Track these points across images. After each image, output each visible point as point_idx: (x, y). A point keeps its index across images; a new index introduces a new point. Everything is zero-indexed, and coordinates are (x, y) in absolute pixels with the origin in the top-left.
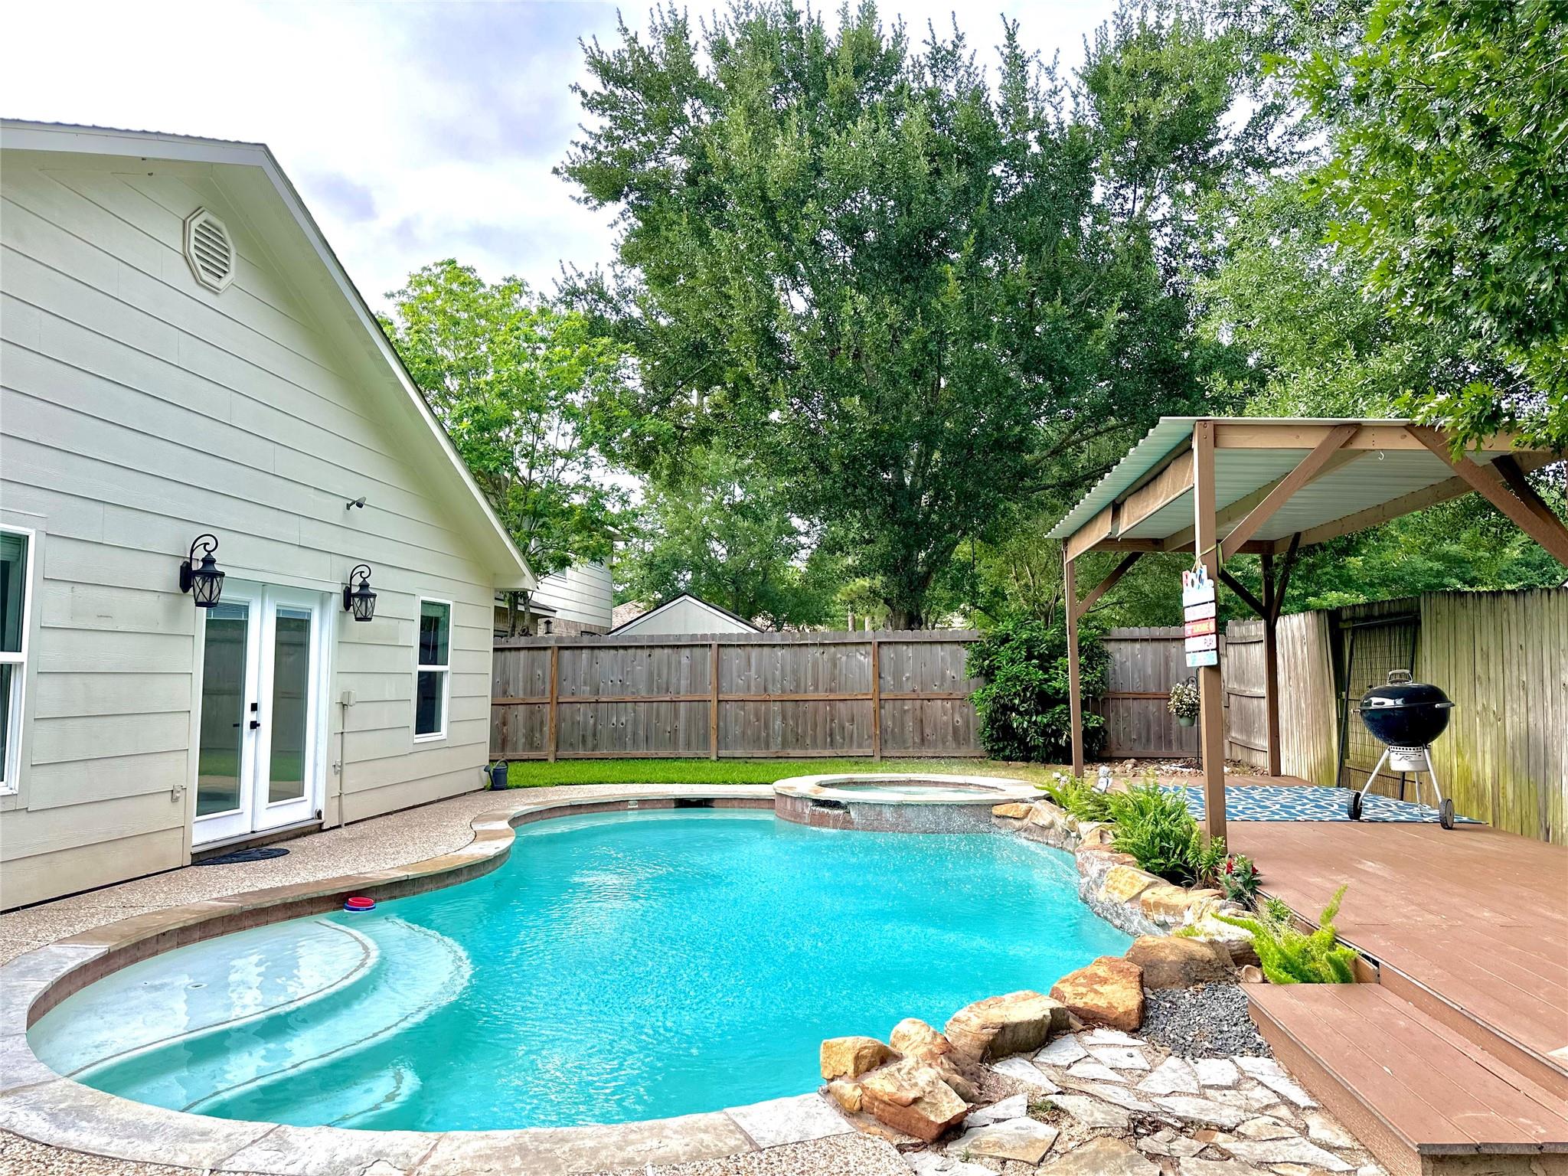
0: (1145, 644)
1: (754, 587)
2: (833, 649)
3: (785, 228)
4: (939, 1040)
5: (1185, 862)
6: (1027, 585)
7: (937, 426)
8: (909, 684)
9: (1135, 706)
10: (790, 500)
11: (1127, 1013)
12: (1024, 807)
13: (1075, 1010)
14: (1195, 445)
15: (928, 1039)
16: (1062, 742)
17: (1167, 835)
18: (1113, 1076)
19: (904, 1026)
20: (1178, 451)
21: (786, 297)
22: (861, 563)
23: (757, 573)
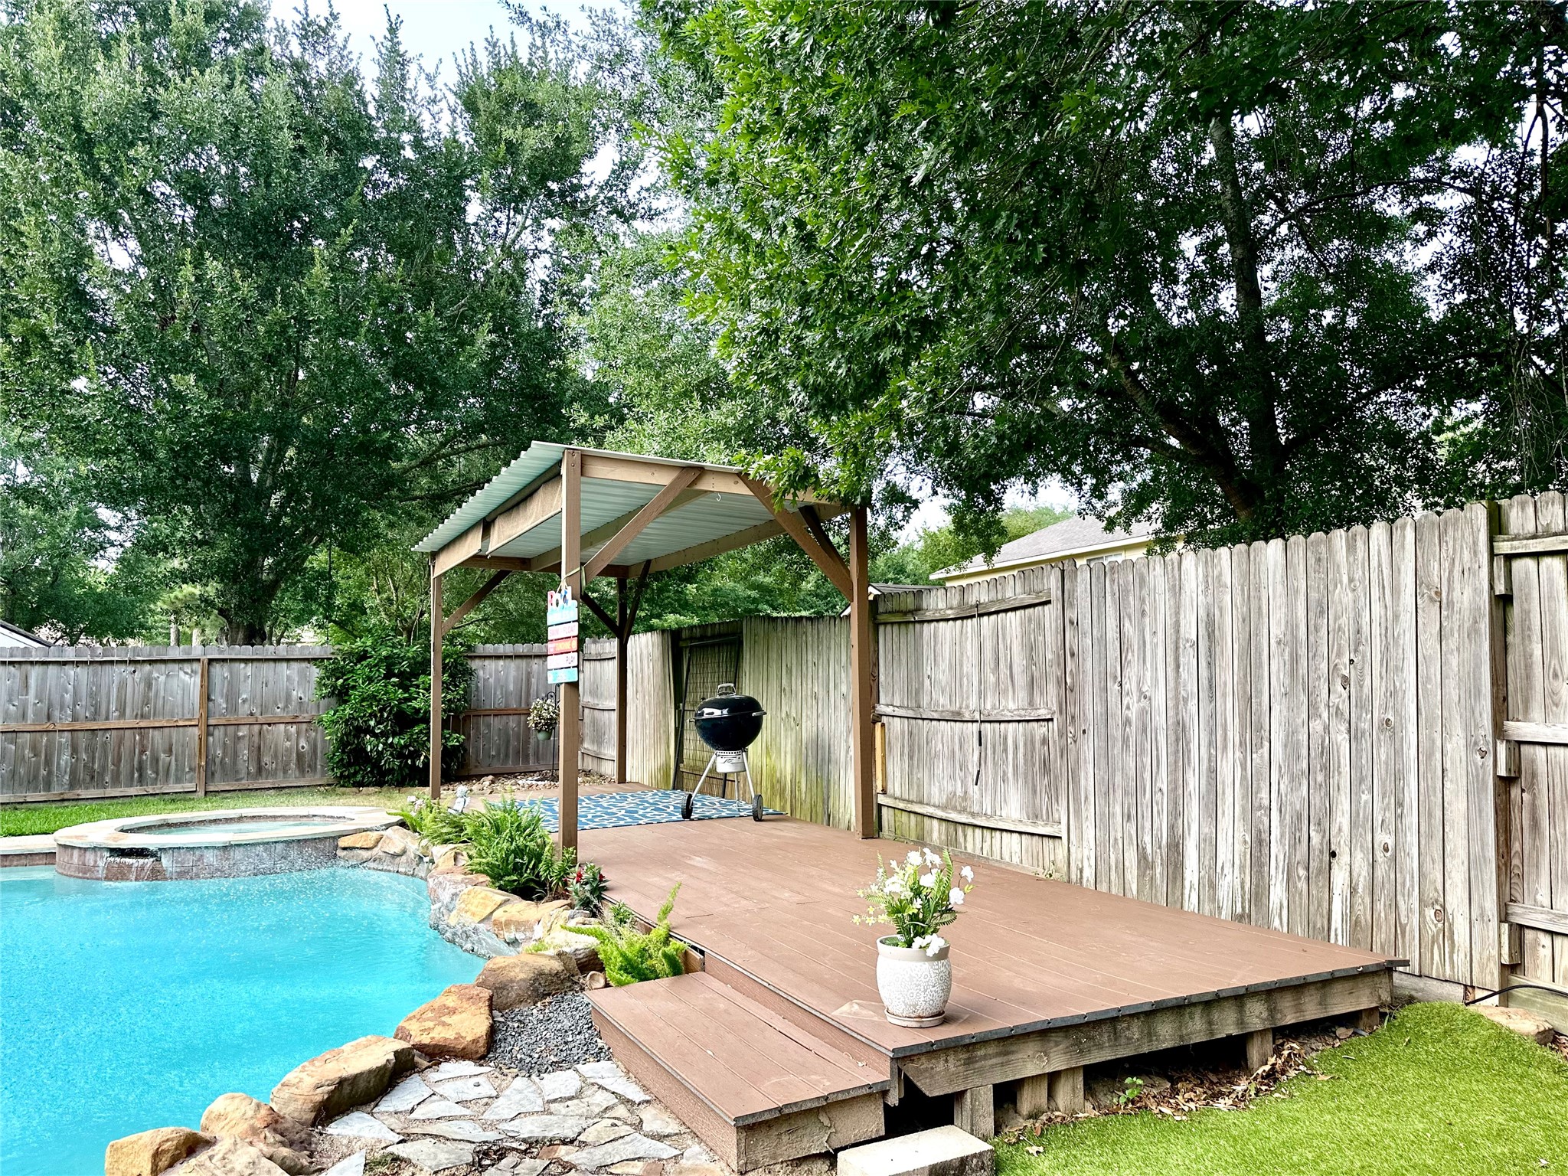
0: (508, 661)
1: (38, 590)
2: (147, 667)
3: (106, 169)
4: (263, 1112)
5: (538, 876)
6: (389, 599)
7: (293, 420)
8: (246, 706)
9: (496, 723)
10: (96, 486)
11: (475, 1041)
12: (375, 835)
13: (421, 1048)
14: (563, 472)
15: (250, 1113)
16: (419, 763)
17: (522, 851)
18: (459, 1110)
19: (219, 1105)
20: (548, 476)
21: (103, 247)
22: (190, 566)
23: (46, 573)
